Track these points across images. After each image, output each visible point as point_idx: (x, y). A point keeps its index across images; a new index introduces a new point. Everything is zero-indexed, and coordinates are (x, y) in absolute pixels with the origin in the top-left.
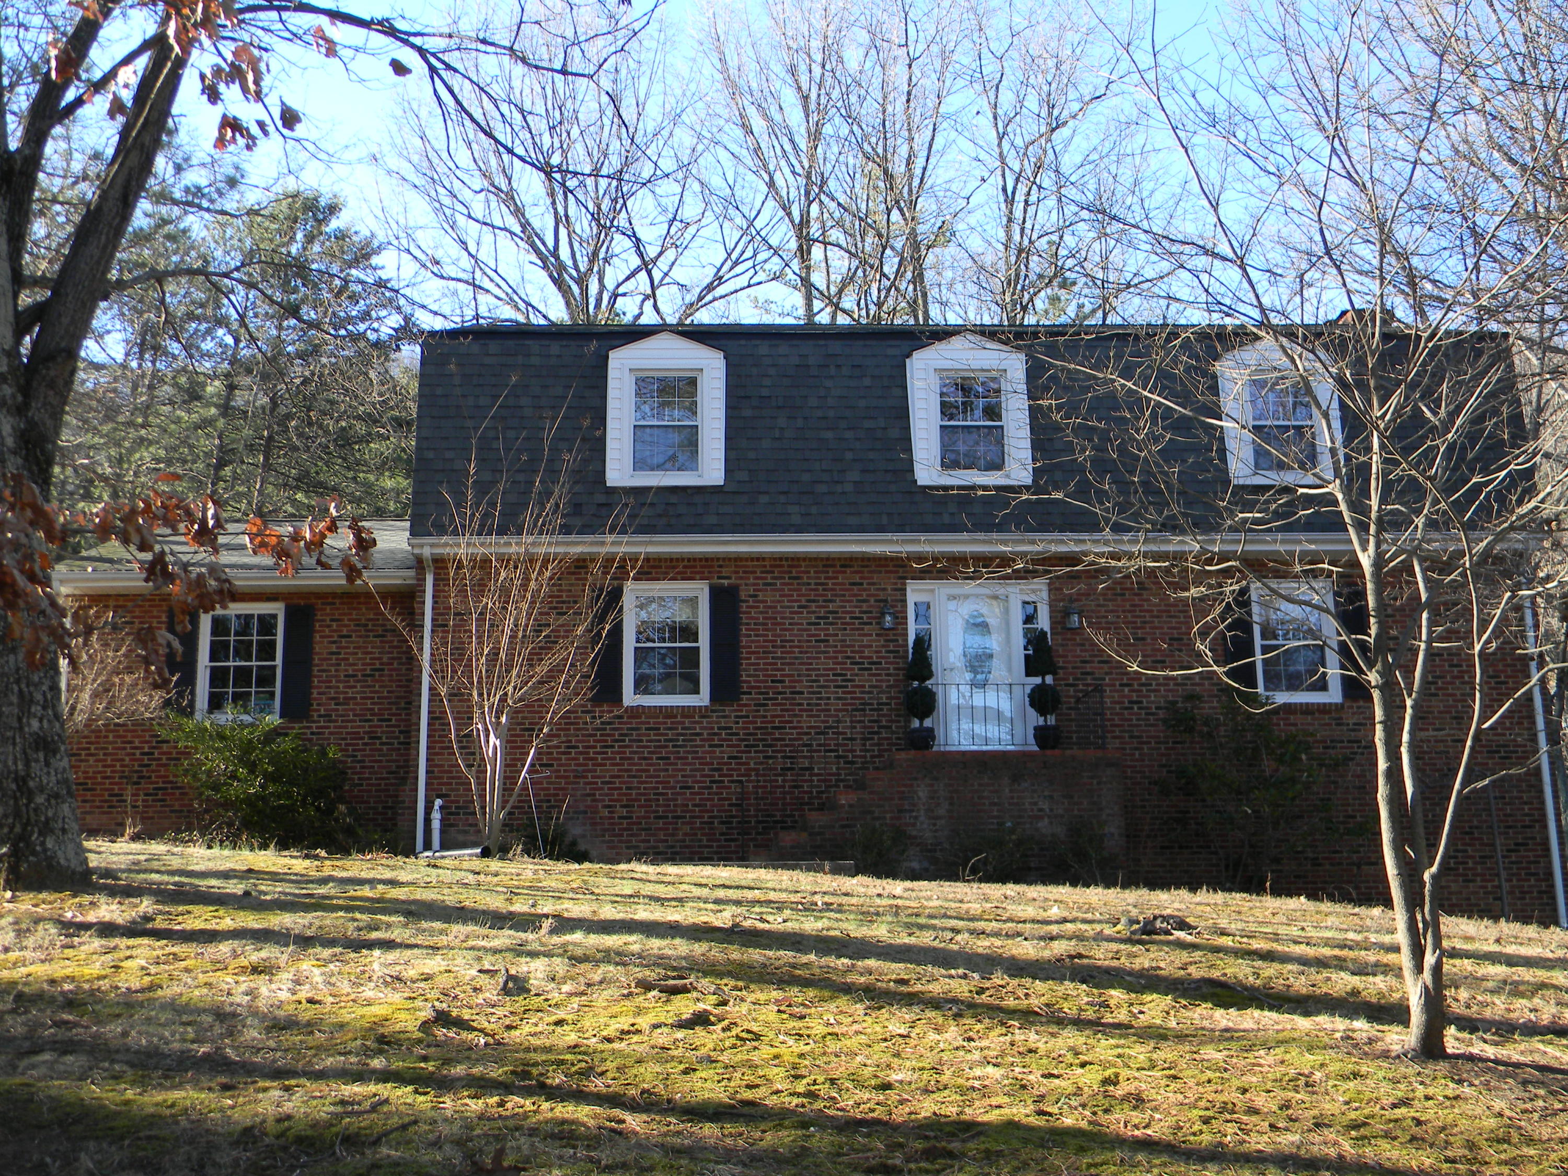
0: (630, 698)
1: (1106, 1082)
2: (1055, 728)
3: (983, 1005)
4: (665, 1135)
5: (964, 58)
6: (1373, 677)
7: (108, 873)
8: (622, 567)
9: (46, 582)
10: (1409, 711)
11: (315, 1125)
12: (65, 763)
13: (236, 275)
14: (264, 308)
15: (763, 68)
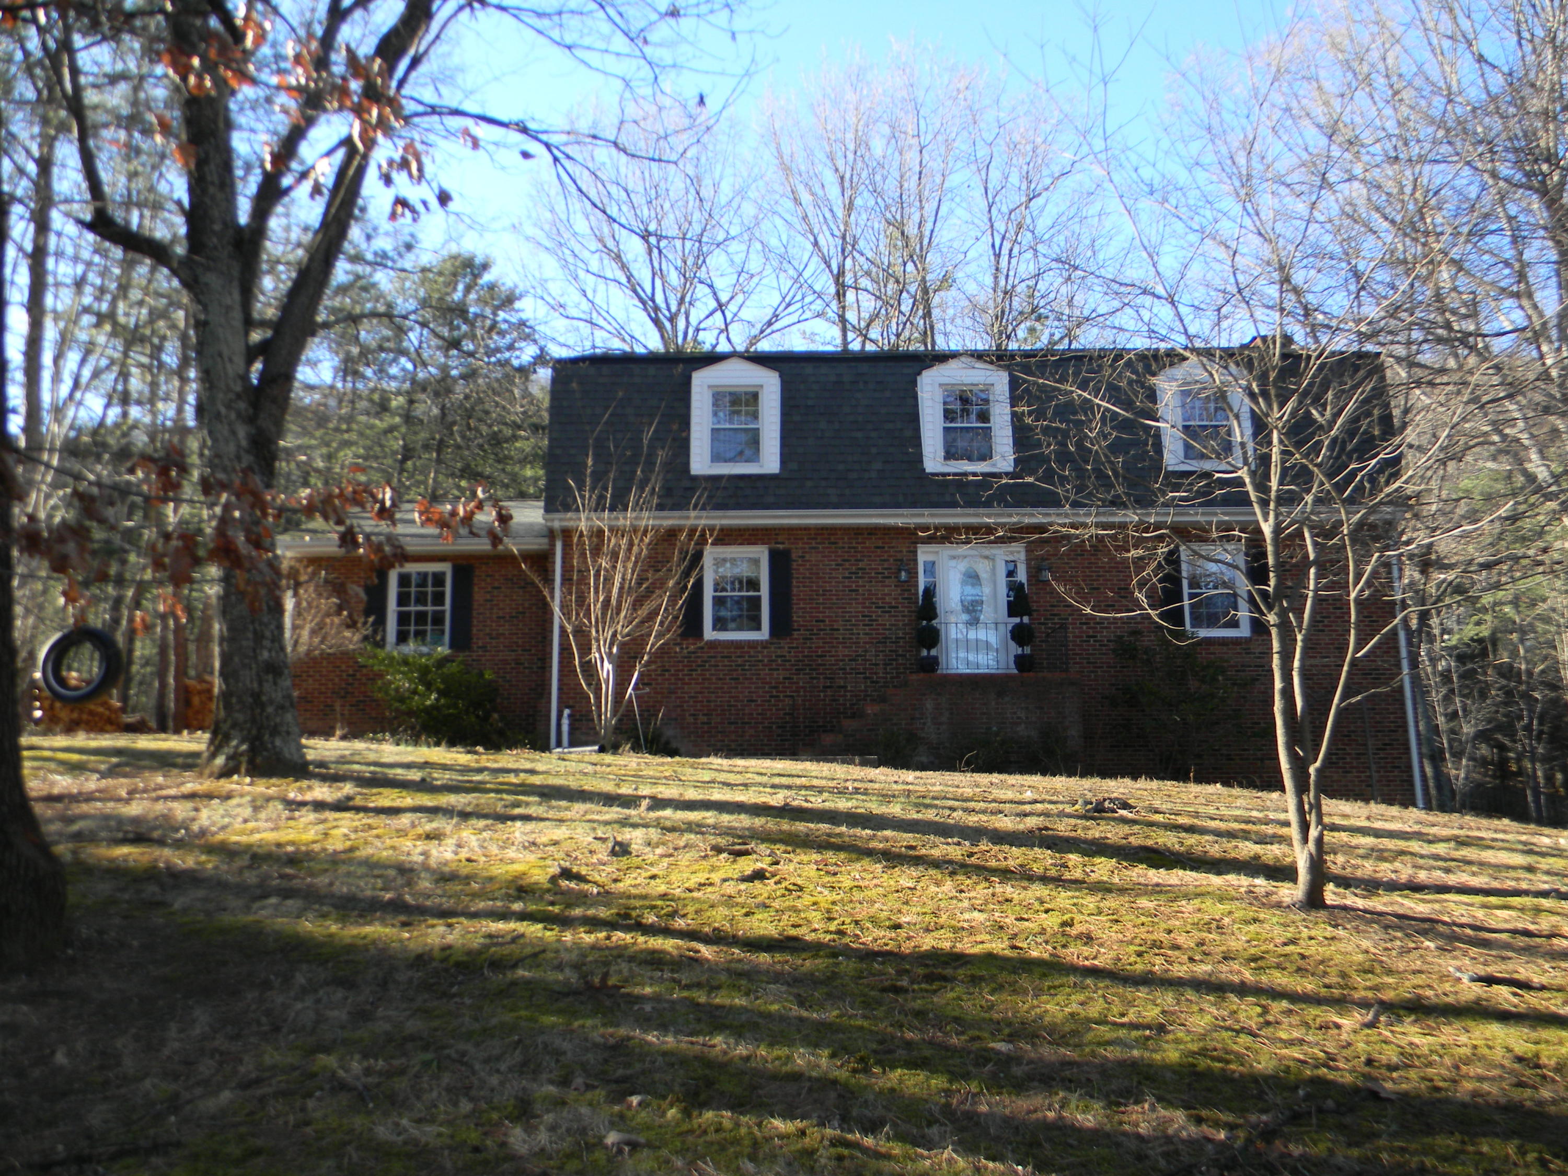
0: (709, 634)
1: (1064, 924)
2: (1031, 656)
3: (972, 866)
4: (731, 961)
5: (962, 146)
6: (1272, 618)
7: (322, 764)
8: (703, 535)
9: (272, 547)
10: (1299, 644)
11: (469, 953)
12: (288, 683)
13: (412, 317)
14: (434, 342)
15: (810, 154)
